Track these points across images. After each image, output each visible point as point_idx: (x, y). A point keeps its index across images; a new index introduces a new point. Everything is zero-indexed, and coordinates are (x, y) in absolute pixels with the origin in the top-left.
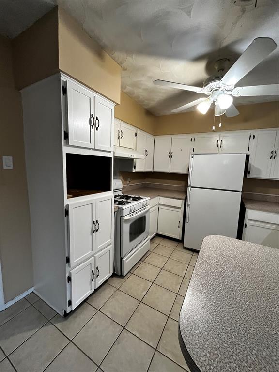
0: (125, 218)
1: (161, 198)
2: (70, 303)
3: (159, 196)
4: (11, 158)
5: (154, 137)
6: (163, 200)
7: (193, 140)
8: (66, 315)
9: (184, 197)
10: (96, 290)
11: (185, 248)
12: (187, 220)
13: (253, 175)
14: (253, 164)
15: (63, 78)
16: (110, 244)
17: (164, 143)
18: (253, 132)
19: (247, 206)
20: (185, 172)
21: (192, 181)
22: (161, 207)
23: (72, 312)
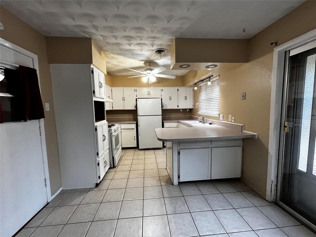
0: (113, 134)
1: (121, 125)
2: (99, 177)
3: (120, 124)
4: (48, 104)
5: (112, 88)
6: (124, 126)
7: (135, 91)
8: (97, 185)
9: (136, 122)
10: (106, 173)
11: (140, 150)
12: (139, 134)
13: (164, 108)
14: (164, 102)
15: (92, 66)
16: (107, 150)
17: (118, 91)
18: (162, 88)
19: (164, 122)
20: (133, 108)
21: (140, 112)
22: (122, 130)
23: (100, 182)
